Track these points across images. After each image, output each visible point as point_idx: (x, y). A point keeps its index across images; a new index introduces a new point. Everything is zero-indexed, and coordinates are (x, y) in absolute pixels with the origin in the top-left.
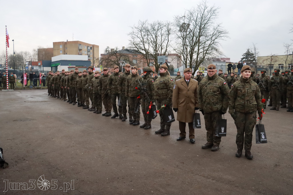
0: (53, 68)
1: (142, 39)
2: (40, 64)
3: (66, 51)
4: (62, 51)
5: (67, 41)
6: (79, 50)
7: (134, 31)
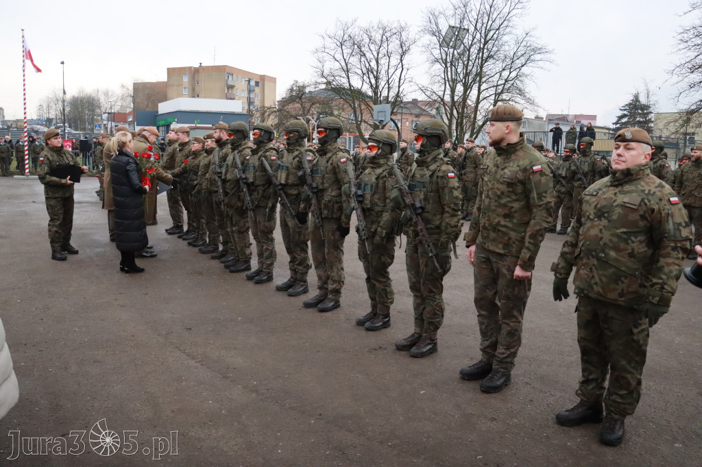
0: (161, 128)
1: (343, 64)
2: (130, 120)
3: (197, 88)
4: (187, 90)
5: (200, 66)
6: (228, 89)
7: (327, 45)
